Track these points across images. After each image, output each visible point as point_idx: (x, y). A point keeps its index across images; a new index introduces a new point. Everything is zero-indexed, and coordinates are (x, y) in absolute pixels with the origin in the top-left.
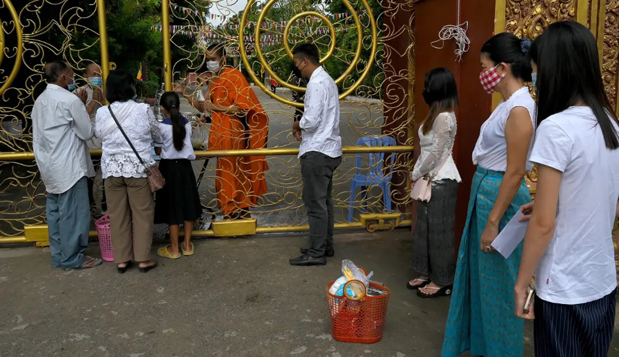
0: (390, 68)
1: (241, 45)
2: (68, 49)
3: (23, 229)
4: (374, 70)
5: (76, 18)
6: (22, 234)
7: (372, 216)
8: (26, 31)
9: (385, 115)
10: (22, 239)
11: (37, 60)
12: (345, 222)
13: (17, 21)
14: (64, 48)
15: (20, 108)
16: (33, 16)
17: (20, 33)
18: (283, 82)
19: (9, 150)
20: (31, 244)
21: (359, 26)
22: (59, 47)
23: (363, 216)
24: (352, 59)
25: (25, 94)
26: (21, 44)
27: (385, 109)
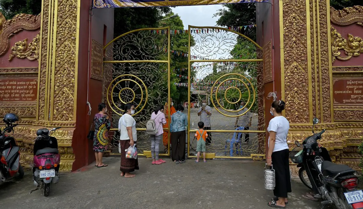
0: (260, 105)
1: (211, 97)
2: (159, 98)
3: (143, 151)
4: (254, 105)
5: (162, 90)
6: (143, 153)
7: (255, 155)
8: (149, 93)
9: (259, 120)
10: (143, 155)
11: (151, 102)
12: (245, 156)
13: (147, 91)
14: (158, 98)
15: (145, 115)
16: (151, 89)
17: (147, 94)
18: (224, 109)
19: (141, 127)
20: (145, 157)
21: (249, 91)
22: (157, 98)
23: (252, 155)
24: (247, 101)
25: (147, 111)
26: (147, 97)
27: (259, 118)
